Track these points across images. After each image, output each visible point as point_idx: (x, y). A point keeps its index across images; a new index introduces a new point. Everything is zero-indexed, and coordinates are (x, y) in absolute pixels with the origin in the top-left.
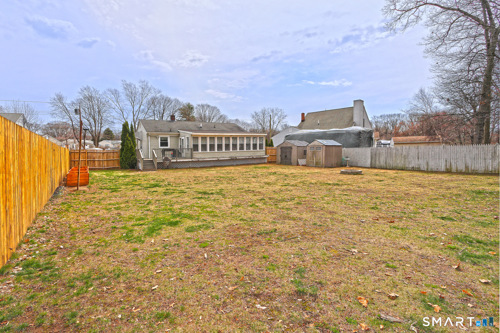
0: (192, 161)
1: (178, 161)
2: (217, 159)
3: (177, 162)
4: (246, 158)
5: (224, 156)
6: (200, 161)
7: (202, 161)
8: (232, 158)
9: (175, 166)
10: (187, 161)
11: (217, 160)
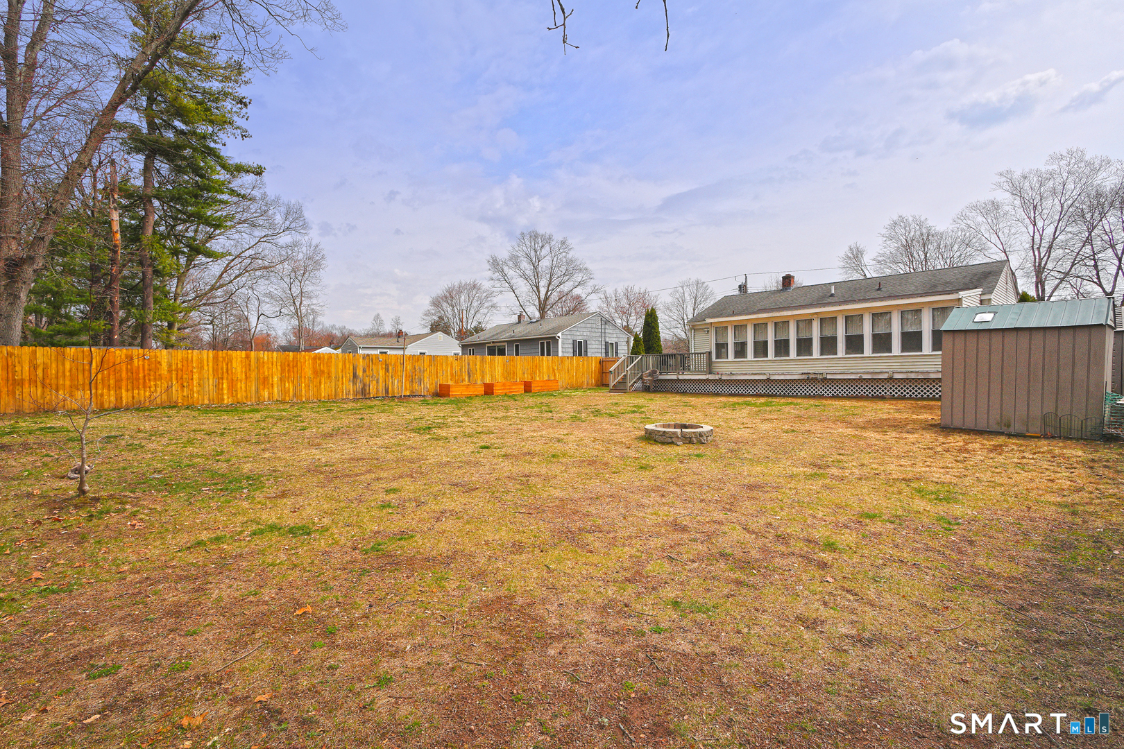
0: (708, 380)
1: (681, 377)
2: (764, 377)
3: (678, 380)
4: (861, 380)
5: (794, 370)
6: (724, 380)
7: (728, 380)
8: (811, 376)
9: (684, 387)
10: (698, 380)
11: (764, 380)
